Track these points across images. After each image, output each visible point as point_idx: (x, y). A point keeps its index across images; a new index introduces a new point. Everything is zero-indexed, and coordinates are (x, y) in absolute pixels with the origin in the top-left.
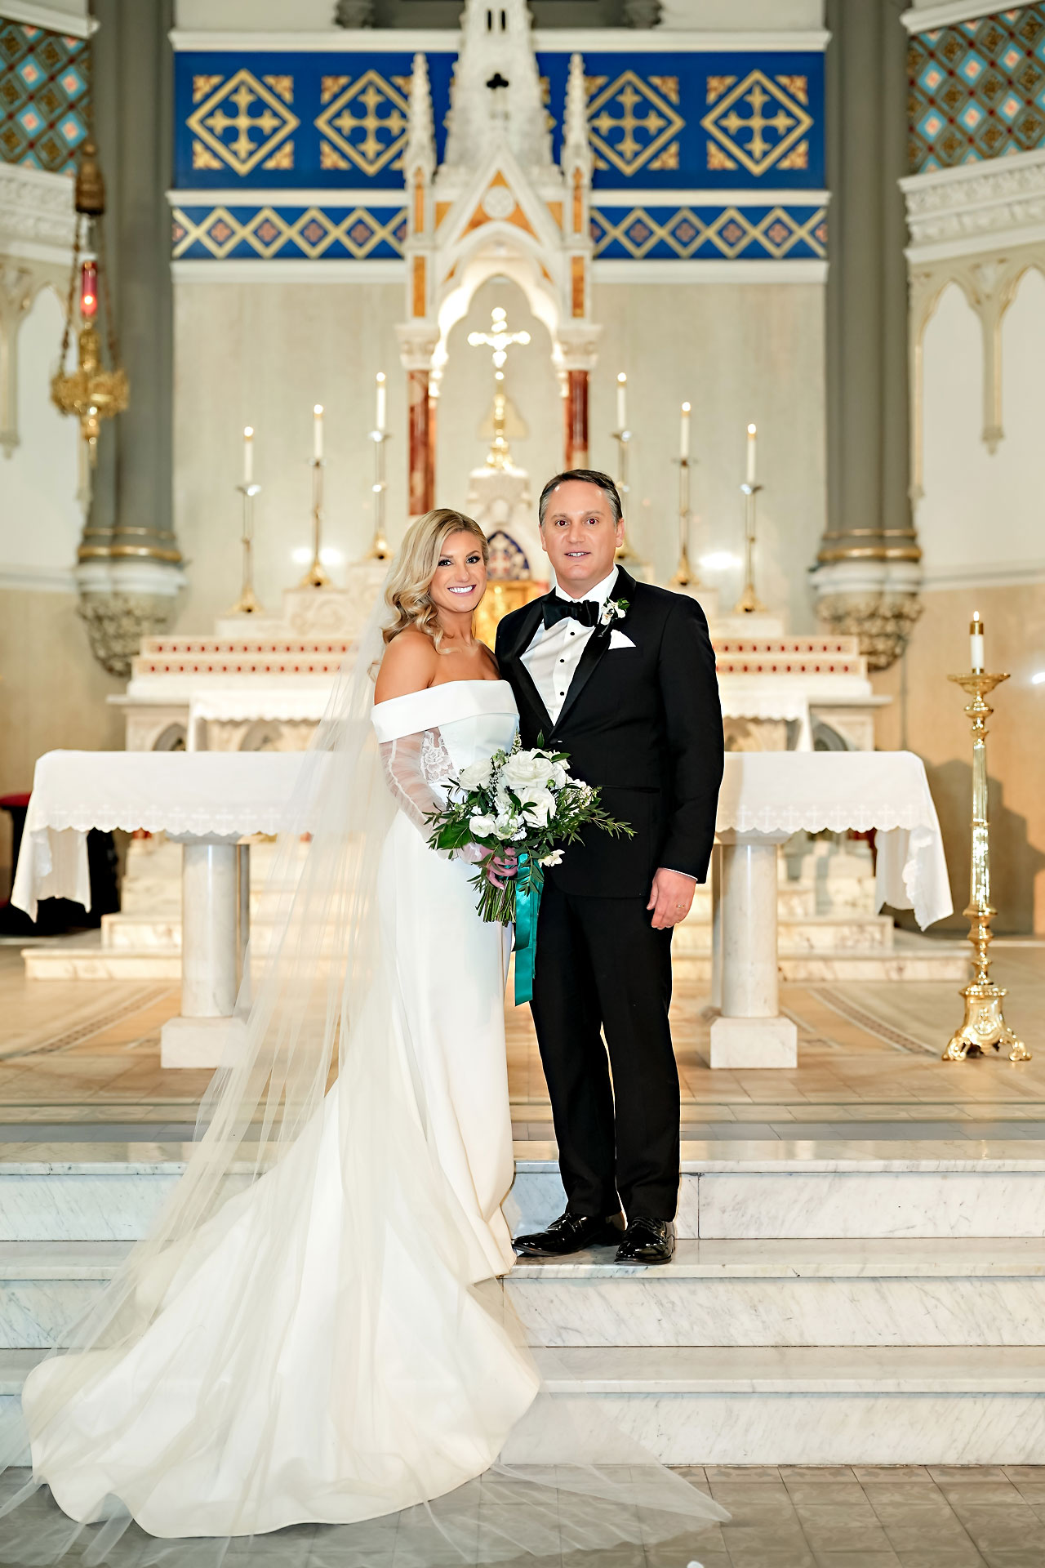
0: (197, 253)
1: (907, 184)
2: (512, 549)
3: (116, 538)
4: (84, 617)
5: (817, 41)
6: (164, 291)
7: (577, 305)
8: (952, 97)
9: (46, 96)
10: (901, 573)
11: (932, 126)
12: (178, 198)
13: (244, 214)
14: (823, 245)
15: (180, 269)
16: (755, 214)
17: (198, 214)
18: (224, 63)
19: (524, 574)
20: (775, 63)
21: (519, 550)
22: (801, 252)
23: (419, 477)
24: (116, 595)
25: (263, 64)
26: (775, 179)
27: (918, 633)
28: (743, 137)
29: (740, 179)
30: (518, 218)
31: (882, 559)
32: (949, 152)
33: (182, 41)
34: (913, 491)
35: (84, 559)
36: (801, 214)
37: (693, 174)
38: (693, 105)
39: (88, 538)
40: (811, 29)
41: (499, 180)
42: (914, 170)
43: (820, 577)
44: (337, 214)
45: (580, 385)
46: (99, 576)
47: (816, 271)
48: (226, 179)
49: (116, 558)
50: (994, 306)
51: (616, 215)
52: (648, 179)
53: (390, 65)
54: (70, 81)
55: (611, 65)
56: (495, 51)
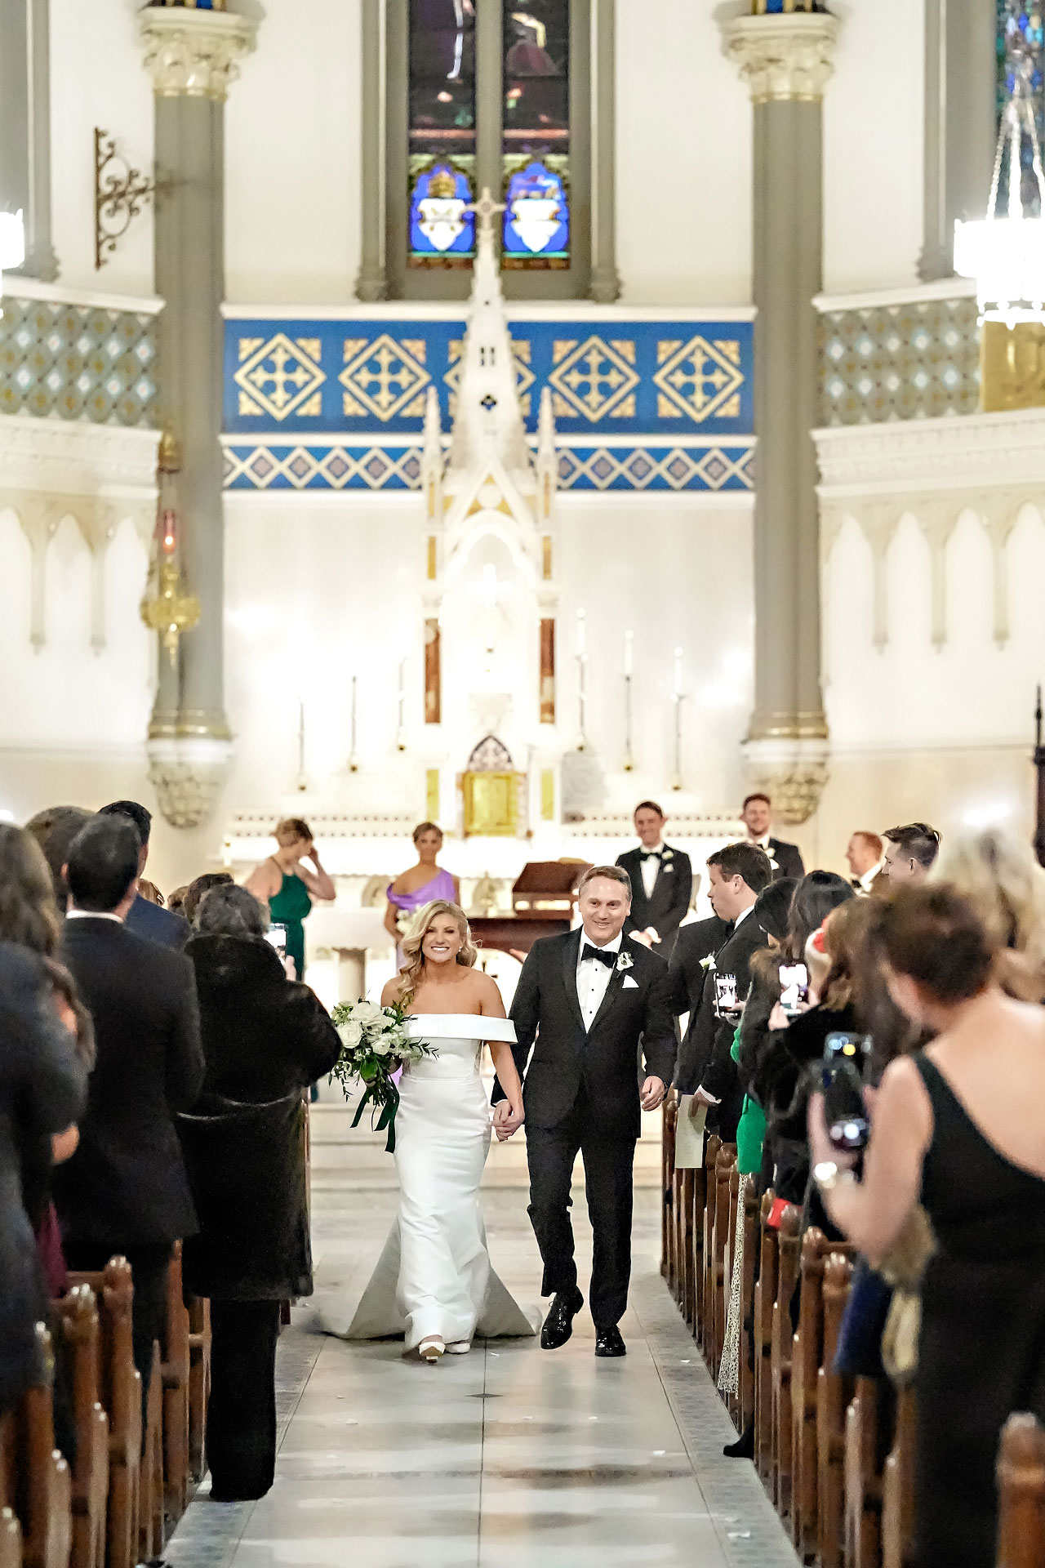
0: (243, 484)
1: (817, 434)
2: (500, 749)
3: (179, 720)
4: (154, 783)
5: (747, 314)
6: (217, 512)
7: (547, 571)
8: (851, 367)
9: (126, 366)
10: (810, 748)
11: (836, 389)
12: (227, 440)
13: (281, 452)
14: (753, 479)
15: (229, 497)
16: (697, 454)
17: (243, 452)
18: (265, 329)
19: (508, 766)
20: (713, 331)
21: (505, 749)
22: (734, 485)
23: (432, 695)
24: (180, 764)
25: (297, 329)
26: (713, 425)
27: (827, 794)
28: (687, 390)
29: (683, 425)
30: (504, 508)
31: (796, 736)
32: (851, 412)
33: (229, 311)
34: (823, 680)
35: (153, 736)
36: (734, 454)
37: (646, 422)
38: (646, 364)
39: (156, 719)
40: (743, 304)
41: (490, 480)
42: (822, 423)
43: (753, 748)
44: (356, 453)
46: (167, 749)
47: (745, 500)
48: (265, 424)
49: (181, 735)
50: (881, 538)
51: (583, 454)
52: (610, 425)
53: (401, 331)
54: (144, 352)
55: (579, 331)
56: (487, 379)
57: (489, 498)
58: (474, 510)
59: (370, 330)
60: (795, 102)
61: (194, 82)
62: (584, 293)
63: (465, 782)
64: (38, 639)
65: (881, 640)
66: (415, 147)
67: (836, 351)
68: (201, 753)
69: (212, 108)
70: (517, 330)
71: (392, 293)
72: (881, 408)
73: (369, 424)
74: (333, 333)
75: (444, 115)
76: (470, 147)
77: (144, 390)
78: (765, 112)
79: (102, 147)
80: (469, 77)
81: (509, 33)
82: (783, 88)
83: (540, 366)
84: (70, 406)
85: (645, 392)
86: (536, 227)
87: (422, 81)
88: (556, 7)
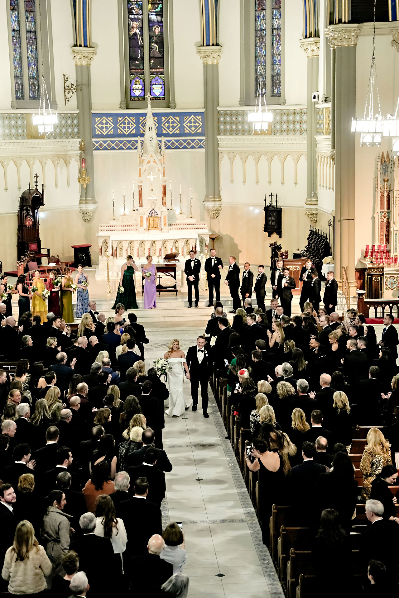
0: (97, 149)
1: (218, 137)
2: (155, 212)
3: (86, 200)
4: (81, 213)
5: (203, 110)
6: (92, 156)
7: (164, 175)
8: (225, 123)
9: (72, 125)
10: (218, 203)
11: (222, 127)
12: (93, 140)
13: (105, 142)
14: (204, 146)
15: (94, 152)
16: (193, 141)
17: (97, 142)
18: (101, 115)
19: (157, 216)
20: (196, 114)
21: (156, 212)
22: (201, 147)
23: (141, 201)
24: (86, 209)
25: (107, 115)
26: (196, 134)
27: (221, 213)
28: (190, 127)
29: (190, 135)
30: (155, 162)
31: (215, 201)
32: (225, 132)
33: (93, 112)
34: (220, 189)
35: (80, 203)
36: (201, 140)
37: (182, 134)
38: (182, 122)
39: (81, 200)
40: (202, 108)
41: (152, 156)
42: (219, 134)
43: (205, 203)
44: (121, 142)
45: (164, 188)
46: (83, 206)
47: (203, 150)
48: (101, 136)
49: (86, 203)
50: (232, 160)
51: (169, 141)
52: (174, 135)
53: (129, 115)
54: (75, 122)
55: (167, 115)
56: (150, 134)
57: (152, 160)
58: (148, 163)
59: (123, 115)
60: (213, 65)
61: (84, 62)
62: (168, 107)
63: (148, 219)
64: (56, 186)
65: (232, 181)
66: (131, 74)
67: (222, 119)
68: (91, 207)
69: (88, 67)
70: (154, 115)
71: (127, 107)
72: (232, 132)
73: (124, 136)
74: (115, 116)
75: (137, 67)
76: (143, 74)
77: (76, 130)
78: (206, 66)
79: (65, 79)
80: (142, 58)
81: (151, 48)
82: (210, 61)
83: (159, 122)
84: (61, 135)
85: (182, 128)
86: (157, 90)
87: (132, 59)
88: (161, 42)
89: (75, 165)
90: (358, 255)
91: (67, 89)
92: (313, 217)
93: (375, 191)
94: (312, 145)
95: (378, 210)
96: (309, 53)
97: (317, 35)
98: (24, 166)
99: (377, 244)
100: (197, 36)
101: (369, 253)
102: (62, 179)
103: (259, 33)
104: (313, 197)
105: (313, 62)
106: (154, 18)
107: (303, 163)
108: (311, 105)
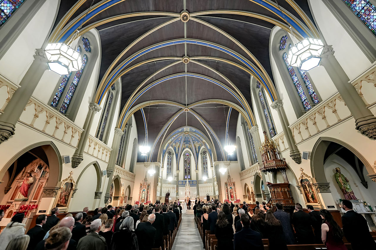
0: (179, 186)
6: (178, 188)
7: (190, 190)
16: (195, 185)
18: (180, 181)
20: (195, 181)
21: (188, 196)
31: (198, 196)
34: (199, 193)
39: (176, 195)
41: (188, 187)
42: (199, 184)
45: (190, 192)
47: (196, 187)
48: (180, 184)
50: (201, 188)
56: (187, 183)
58: (187, 189)
61: (178, 173)
62: (191, 180)
65: (201, 192)
67: (199, 181)
68: (178, 197)
71: (184, 180)
72: (201, 183)
73: (183, 184)
74: (182, 181)
75: (186, 174)
77: (176, 183)
78: (196, 173)
79: (175, 175)
80: (187, 172)
83: (189, 182)
84: (174, 184)
85: (193, 183)
86: (189, 177)
87: (185, 172)
88: (189, 170)
89: (175, 189)
90: (223, 202)
91: (175, 177)
92: (215, 197)
93: (225, 189)
94: (214, 184)
95: (226, 193)
96: (212, 170)
97: (213, 167)
98: (167, 189)
99: (227, 199)
100: (195, 168)
101: (225, 201)
102: (173, 192)
103: (204, 168)
104: (215, 193)
105: (213, 171)
106: (188, 166)
107: (213, 188)
108: (213, 177)
